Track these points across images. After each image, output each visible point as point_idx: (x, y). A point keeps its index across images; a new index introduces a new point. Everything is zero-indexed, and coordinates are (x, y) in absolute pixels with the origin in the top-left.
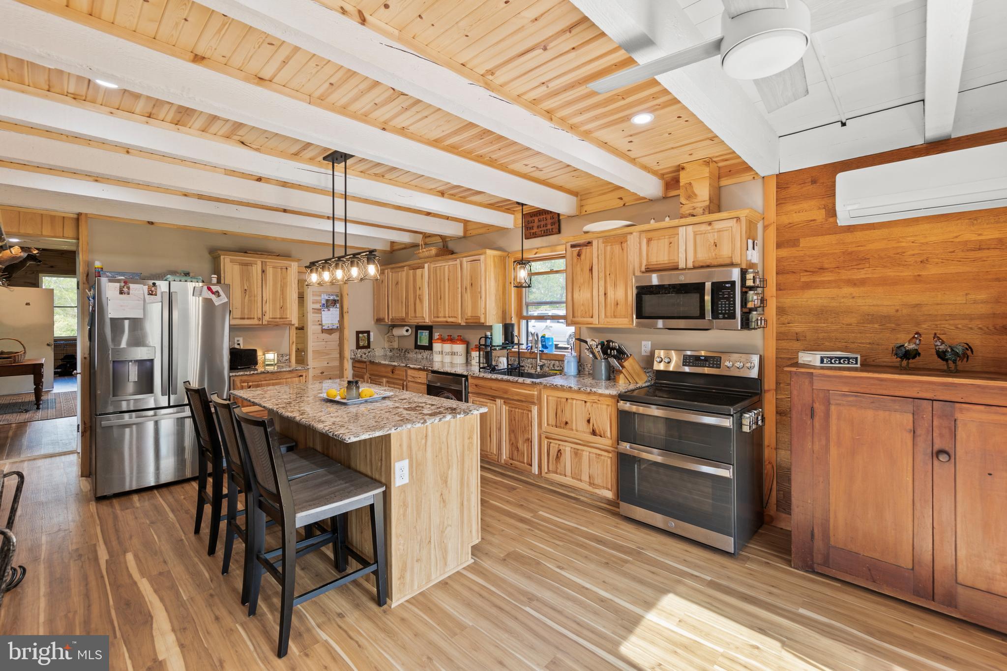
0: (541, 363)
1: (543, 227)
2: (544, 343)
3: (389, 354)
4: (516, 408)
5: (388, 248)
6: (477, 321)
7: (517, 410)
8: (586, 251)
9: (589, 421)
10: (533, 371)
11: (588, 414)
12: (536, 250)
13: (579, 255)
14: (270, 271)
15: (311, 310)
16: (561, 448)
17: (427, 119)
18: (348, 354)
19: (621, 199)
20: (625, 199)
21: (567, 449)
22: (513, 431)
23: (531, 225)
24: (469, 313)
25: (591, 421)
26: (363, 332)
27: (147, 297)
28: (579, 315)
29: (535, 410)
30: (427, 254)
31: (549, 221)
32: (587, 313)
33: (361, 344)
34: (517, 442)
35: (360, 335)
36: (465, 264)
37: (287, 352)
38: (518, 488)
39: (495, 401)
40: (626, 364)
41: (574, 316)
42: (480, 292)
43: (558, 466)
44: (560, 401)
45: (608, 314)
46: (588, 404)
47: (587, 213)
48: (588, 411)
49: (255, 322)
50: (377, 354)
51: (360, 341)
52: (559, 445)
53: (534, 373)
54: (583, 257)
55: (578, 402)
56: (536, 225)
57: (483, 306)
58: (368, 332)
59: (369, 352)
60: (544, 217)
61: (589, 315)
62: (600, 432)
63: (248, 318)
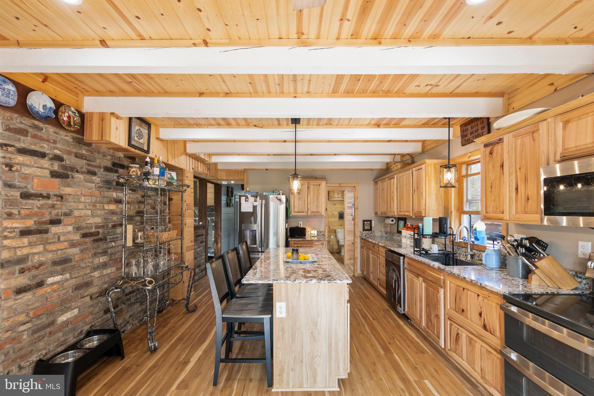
0: (471, 253)
1: (475, 132)
2: (476, 235)
3: (384, 235)
4: (430, 287)
5: (385, 167)
6: (420, 215)
7: (431, 289)
8: (497, 148)
9: (480, 314)
10: (463, 259)
11: (480, 307)
12: (470, 154)
13: (491, 153)
14: (312, 187)
15: (347, 208)
16: (459, 332)
17: (311, 82)
18: (358, 234)
19: (552, 84)
20: (557, 84)
21: (464, 335)
22: (428, 305)
23: (465, 133)
24: (416, 209)
25: (482, 315)
26: (367, 221)
27: (254, 202)
28: (491, 211)
29: (442, 291)
30: (396, 168)
31: (480, 126)
32: (498, 210)
33: (366, 228)
34: (431, 315)
35: (365, 222)
36: (414, 172)
37: (323, 230)
38: (427, 353)
39: (418, 278)
40: (539, 264)
41: (486, 212)
42: (422, 193)
43: (457, 347)
44: (459, 289)
45: (519, 210)
46: (480, 298)
47: (514, 110)
48: (480, 304)
49: (305, 214)
50: (376, 235)
51: (365, 226)
52: (458, 329)
53: (464, 260)
54: (494, 154)
55: (473, 294)
56: (469, 132)
57: (424, 203)
58: (371, 221)
59: (371, 233)
60: (476, 123)
61: (500, 211)
62: (490, 329)
63: (301, 212)
